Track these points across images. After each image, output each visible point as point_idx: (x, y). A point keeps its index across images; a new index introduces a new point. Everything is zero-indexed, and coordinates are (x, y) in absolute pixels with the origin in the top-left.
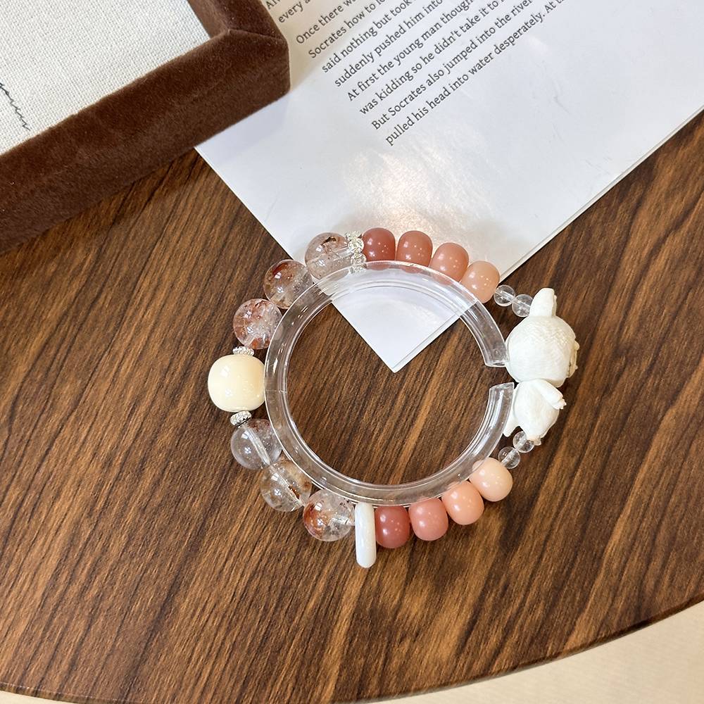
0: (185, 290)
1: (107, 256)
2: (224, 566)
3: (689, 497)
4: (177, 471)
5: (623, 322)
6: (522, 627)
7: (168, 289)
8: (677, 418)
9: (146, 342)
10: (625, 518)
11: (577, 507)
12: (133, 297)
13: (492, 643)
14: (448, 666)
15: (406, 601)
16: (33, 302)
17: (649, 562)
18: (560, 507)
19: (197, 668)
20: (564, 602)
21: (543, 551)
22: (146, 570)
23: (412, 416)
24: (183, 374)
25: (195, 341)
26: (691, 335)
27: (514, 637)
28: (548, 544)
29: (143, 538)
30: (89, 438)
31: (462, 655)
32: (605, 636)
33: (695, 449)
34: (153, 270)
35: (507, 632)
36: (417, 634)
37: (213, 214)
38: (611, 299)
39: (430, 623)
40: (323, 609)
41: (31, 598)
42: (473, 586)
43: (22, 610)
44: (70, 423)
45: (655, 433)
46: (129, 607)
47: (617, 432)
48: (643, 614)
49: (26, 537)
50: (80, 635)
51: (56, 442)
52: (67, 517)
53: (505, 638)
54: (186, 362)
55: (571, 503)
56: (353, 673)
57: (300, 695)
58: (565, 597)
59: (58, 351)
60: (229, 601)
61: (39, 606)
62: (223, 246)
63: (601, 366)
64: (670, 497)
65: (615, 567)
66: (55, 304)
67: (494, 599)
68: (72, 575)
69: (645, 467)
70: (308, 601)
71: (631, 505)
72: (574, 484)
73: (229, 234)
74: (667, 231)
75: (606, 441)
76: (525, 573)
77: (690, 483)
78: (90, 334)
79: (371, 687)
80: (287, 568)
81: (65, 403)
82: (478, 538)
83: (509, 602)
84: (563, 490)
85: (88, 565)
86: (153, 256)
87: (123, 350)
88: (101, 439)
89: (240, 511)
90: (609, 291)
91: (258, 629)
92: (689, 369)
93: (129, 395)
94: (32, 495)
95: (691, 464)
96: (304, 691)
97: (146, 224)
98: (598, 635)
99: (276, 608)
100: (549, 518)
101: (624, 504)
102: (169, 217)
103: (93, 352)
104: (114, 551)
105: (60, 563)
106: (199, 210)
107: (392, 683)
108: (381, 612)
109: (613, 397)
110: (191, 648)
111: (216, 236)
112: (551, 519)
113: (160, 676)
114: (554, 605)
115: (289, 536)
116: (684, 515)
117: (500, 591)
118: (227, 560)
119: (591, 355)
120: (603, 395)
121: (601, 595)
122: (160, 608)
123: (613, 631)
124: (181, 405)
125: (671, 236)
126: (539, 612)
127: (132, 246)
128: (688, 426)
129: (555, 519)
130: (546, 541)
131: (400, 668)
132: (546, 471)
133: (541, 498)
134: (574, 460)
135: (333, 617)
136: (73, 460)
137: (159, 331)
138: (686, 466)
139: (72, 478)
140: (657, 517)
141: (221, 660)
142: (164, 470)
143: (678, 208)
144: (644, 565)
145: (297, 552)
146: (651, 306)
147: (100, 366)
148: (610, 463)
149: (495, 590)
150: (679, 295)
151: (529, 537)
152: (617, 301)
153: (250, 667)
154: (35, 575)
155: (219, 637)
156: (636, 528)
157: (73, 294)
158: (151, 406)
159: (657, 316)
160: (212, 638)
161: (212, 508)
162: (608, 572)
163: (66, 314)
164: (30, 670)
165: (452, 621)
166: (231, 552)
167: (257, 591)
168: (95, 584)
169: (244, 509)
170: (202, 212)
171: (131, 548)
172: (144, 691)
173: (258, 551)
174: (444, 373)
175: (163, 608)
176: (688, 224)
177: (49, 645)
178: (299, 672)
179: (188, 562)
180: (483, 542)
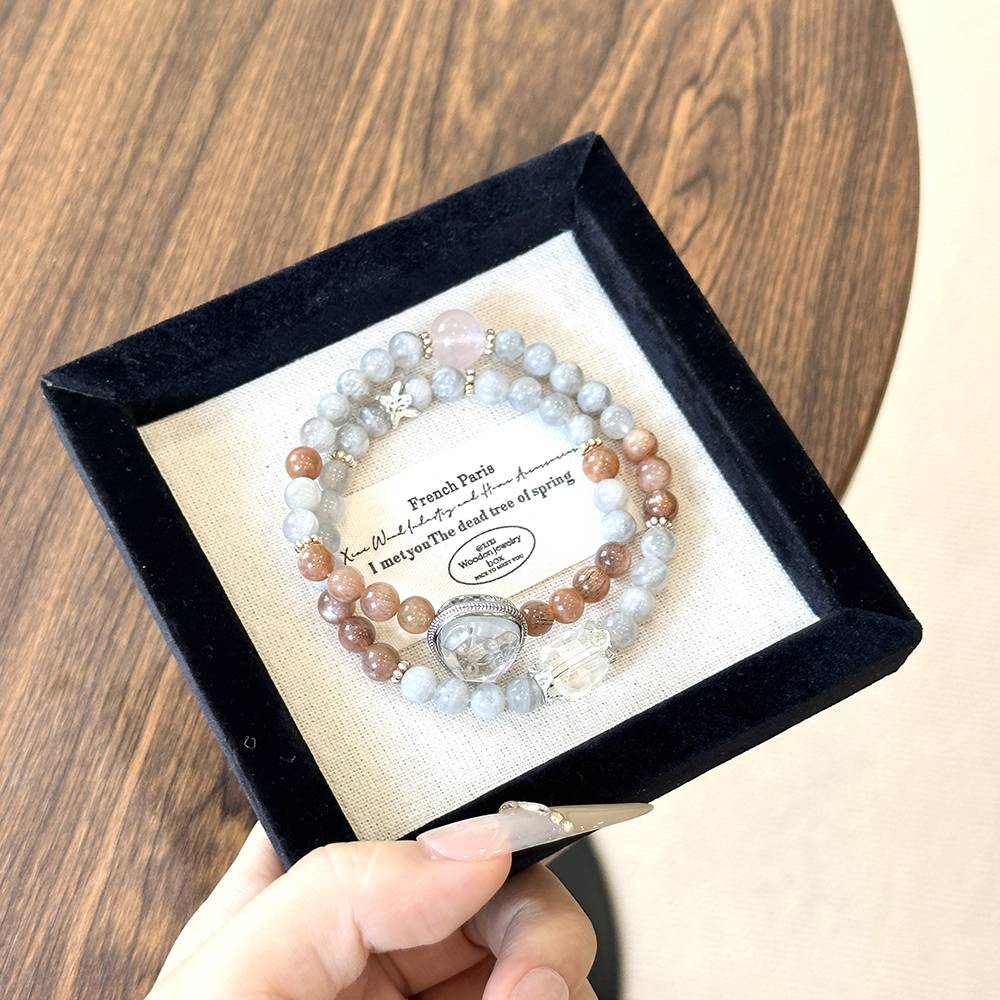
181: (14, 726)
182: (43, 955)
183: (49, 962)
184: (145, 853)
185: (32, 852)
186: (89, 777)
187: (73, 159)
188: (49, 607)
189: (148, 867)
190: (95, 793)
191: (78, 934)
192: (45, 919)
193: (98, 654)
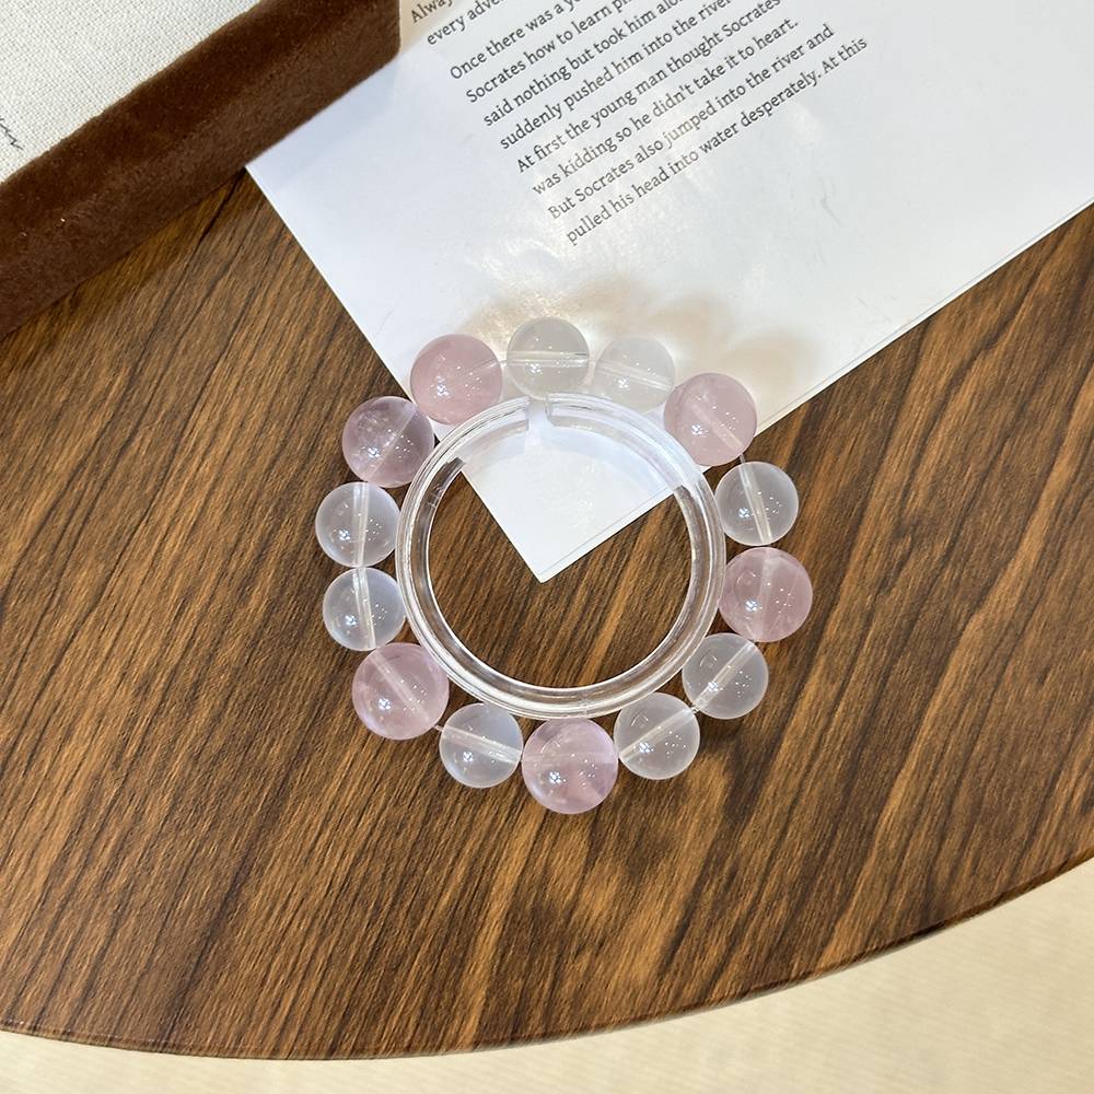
0: (261, 431)
1: (144, 378)
2: (316, 842)
3: (1001, 746)
4: (247, 700)
5: (909, 485)
6: (755, 934)
7: (235, 429)
8: (986, 626)
9: (203, 508)
10: (909, 775)
11: (838, 758)
12: (184, 439)
13: (712, 958)
14: (647, 992)
15: (586, 895)
16: (32, 446)
17: (942, 839)
18: (813, 758)
19: (275, 994)
20: (818, 897)
21: (788, 822)
22: (200, 848)
23: (597, 621)
24: (257, 555)
25: (275, 509)
26: (1007, 504)
27: (744, 949)
28: (795, 811)
29: (195, 800)
30: (115, 650)
31: (668, 975)
32: (877, 948)
33: (1011, 673)
34: (213, 400)
35: (734, 941)
36: (601, 945)
37: (303, 318)
38: (890, 451)
39: (621, 928)
40: (463, 905)
41: (28, 889)
42: (685, 875)
43: (13, 906)
44: (87, 629)
45: (953, 649)
46: (172, 904)
47: (898, 647)
48: (932, 916)
49: (20, 797)
50: (100, 943)
51: (66, 656)
52: (82, 768)
53: (730, 950)
54: (261, 538)
55: (829, 752)
56: (506, 1002)
57: (427, 1034)
58: (819, 891)
59: (70, 518)
60: (323, 894)
61: (39, 901)
62: (319, 366)
63: (875, 550)
64: (975, 743)
65: (892, 846)
66: (66, 450)
67: (715, 892)
68: (88, 855)
69: (938, 699)
70: (441, 894)
71: (916, 756)
72: (834, 724)
73: (327, 348)
74: (973, 351)
75: (883, 659)
76: (761, 855)
77: (1003, 724)
78: (119, 494)
79: (531, 1022)
80: (409, 845)
81: (80, 598)
82: (692, 803)
83: (737, 897)
84: (817, 733)
85: (113, 840)
86: (213, 379)
87: (167, 520)
88: (134, 652)
89: (340, 760)
90: (889, 439)
91: (366, 935)
92: (1003, 555)
93: (176, 587)
94: (30, 735)
95: (1005, 695)
96: (433, 1029)
97: (204, 332)
98: (866, 947)
99: (393, 904)
100: (797, 773)
101: (907, 754)
102: (238, 321)
103: (123, 522)
104: (152, 819)
105: (70, 837)
106: (284, 311)
107: (563, 1015)
108: (548, 912)
109: (892, 596)
110: (266, 964)
111: (308, 352)
112: (800, 775)
113: (219, 1007)
114: (803, 901)
115: (414, 798)
116: (994, 770)
117: (725, 881)
118: (320, 834)
119: (861, 534)
120: (878, 592)
121: (872, 888)
122: (219, 905)
123: (888, 942)
124: (253, 603)
125: (980, 359)
126: (781, 912)
127: (182, 364)
128: (1001, 640)
129: (805, 775)
130: (792, 808)
131: (576, 995)
132: (792, 705)
133: (785, 744)
134: (834, 689)
135: (477, 918)
136: (92, 684)
137: (221, 491)
138: (997, 700)
139: (90, 710)
140: (954, 773)
141: (310, 983)
142: (228, 699)
143: (992, 317)
144: (935, 843)
145: (425, 822)
146: (949, 462)
147: (132, 545)
148: (887, 692)
149: (716, 880)
150: (991, 446)
151: (767, 801)
152: (900, 454)
153: (353, 993)
154: (32, 855)
155: (308, 948)
156: (923, 789)
157: (93, 434)
158: (210, 604)
159: (959, 477)
160: (297, 949)
161: (298, 757)
162: (883, 852)
163: (82, 464)
164: (25, 996)
165: (654, 924)
166: (326, 822)
167: (365, 879)
168: (123, 867)
169: (346, 759)
170: (287, 314)
171: (176, 816)
172: (196, 1027)
173: (367, 821)
174: (644, 558)
175: (225, 904)
176: (1005, 341)
177: (54, 958)
178: (426, 999)
179: (262, 836)
180: (700, 808)
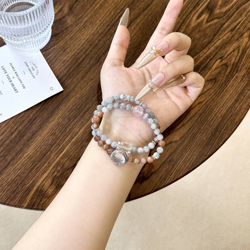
181: (42, 139)
182: (30, 185)
183: (31, 187)
184: (55, 174)
185: (36, 165)
186: (51, 154)
187: (97, 25)
188: (57, 118)
189: (55, 177)
190: (51, 158)
191: (38, 184)
192: (33, 179)
193: (62, 131)
